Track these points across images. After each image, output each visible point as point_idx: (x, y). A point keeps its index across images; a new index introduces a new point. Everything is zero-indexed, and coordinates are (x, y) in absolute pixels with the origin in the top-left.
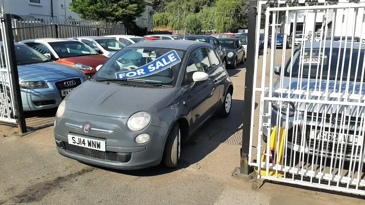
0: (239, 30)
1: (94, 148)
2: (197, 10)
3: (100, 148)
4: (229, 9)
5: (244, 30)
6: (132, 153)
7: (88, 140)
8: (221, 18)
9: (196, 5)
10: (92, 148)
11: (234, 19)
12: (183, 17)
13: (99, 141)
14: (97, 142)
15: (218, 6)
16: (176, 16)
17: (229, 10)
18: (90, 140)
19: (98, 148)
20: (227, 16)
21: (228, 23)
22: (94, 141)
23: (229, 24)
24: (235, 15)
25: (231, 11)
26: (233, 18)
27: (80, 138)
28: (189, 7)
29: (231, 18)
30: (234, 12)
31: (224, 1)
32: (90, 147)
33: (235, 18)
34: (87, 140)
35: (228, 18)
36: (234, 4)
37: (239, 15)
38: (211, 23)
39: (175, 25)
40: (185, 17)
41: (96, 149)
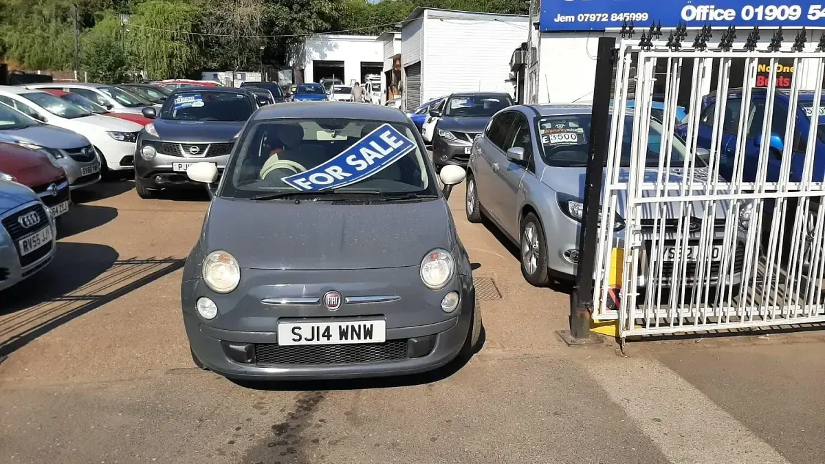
0: (204, 73)
1: (356, 341)
2: (88, 22)
3: (371, 338)
4: (176, 24)
5: (215, 73)
6: (437, 334)
7: (340, 327)
8: (158, 43)
9: (83, 8)
10: (349, 341)
11: (191, 48)
12: (48, 38)
13: (368, 324)
14: (365, 326)
15: (147, 13)
16: (29, 32)
17: (178, 27)
18: (344, 325)
19: (365, 338)
20: (173, 38)
21: (177, 57)
22: (356, 324)
23: (181, 58)
24: (193, 39)
25: (181, 28)
26: (189, 44)
27: (316, 325)
28: (64, 12)
29: (184, 44)
30: (190, 30)
31: (162, 2)
32: (344, 341)
33: (193, 46)
34: (335, 327)
35: (177, 44)
36: (187, 12)
37: (203, 39)
38: (131, 55)
39: (29, 56)
40: (54, 37)
41: (362, 341)
